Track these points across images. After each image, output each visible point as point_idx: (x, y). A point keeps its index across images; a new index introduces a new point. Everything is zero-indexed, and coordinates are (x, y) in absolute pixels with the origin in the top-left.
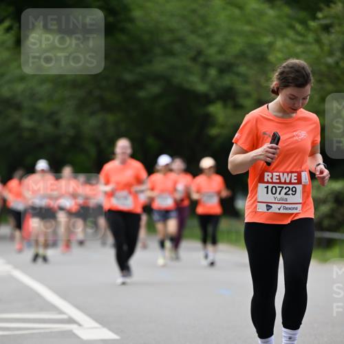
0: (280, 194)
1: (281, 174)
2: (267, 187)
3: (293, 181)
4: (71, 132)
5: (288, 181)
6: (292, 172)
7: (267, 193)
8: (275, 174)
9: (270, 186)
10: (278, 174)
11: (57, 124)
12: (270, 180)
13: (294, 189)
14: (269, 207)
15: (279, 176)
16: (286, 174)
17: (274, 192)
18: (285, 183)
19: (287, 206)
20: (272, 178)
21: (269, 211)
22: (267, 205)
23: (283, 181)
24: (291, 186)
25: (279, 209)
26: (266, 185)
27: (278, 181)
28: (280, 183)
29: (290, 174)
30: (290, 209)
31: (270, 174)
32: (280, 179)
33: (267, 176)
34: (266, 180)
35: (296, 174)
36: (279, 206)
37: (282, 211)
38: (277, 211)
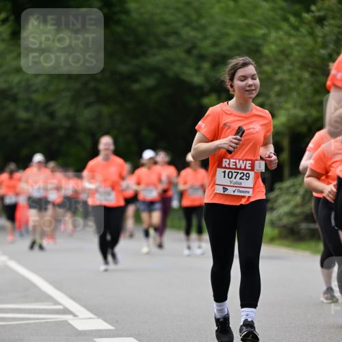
0: (235, 178)
1: (237, 161)
2: (225, 172)
3: (247, 168)
5: (243, 167)
6: (247, 160)
7: (224, 177)
8: (232, 160)
9: (227, 171)
10: (234, 160)
12: (227, 166)
13: (248, 175)
14: (225, 189)
15: (236, 162)
16: (241, 162)
17: (230, 176)
18: (240, 169)
19: (241, 189)
20: (229, 164)
22: (224, 188)
23: (238, 167)
24: (245, 172)
25: (234, 192)
26: (224, 170)
27: (234, 167)
28: (236, 168)
29: (245, 162)
30: (243, 192)
31: (228, 160)
32: (236, 165)
33: (225, 162)
34: (224, 166)
35: (250, 162)
36: (234, 189)
37: (236, 193)
38: (232, 193)
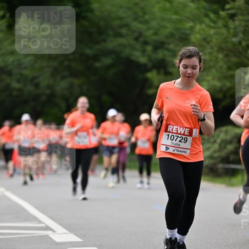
0: (176, 140)
1: (179, 128)
2: (168, 135)
3: (186, 133)
4: (48, 92)
5: (182, 133)
6: (186, 128)
7: (168, 139)
8: (175, 127)
9: (171, 134)
10: (177, 127)
11: (37, 86)
13: (186, 139)
14: (167, 148)
15: (177, 129)
16: (182, 128)
17: (172, 139)
18: (180, 134)
19: (179, 149)
20: (172, 130)
21: (167, 151)
23: (179, 132)
24: (184, 137)
25: (174, 151)
27: (176, 132)
28: (177, 133)
29: (184, 129)
30: (181, 151)
31: (172, 127)
33: (170, 128)
34: (168, 130)
35: (189, 130)
36: (174, 148)
37: (175, 152)
38: (172, 152)
